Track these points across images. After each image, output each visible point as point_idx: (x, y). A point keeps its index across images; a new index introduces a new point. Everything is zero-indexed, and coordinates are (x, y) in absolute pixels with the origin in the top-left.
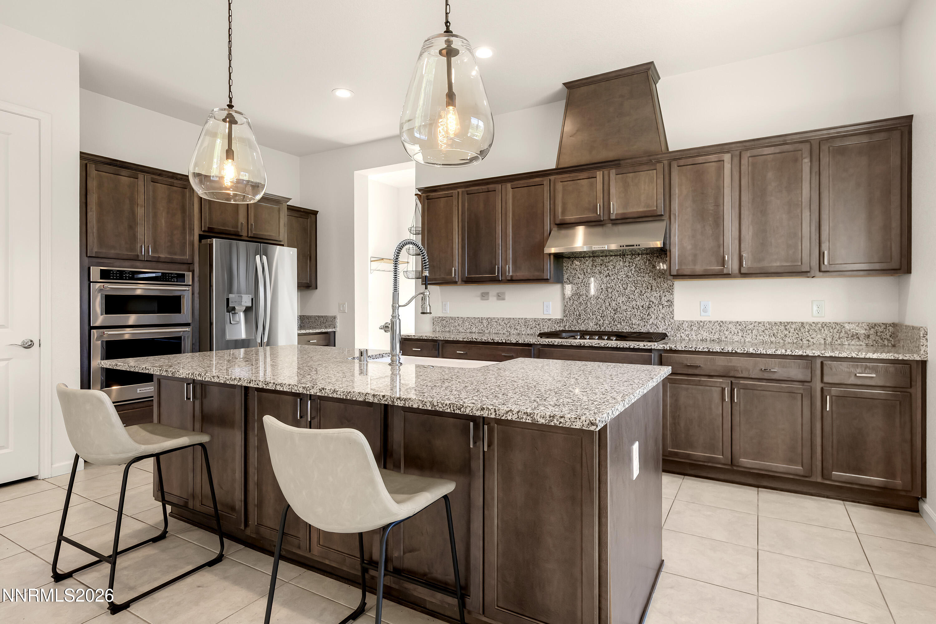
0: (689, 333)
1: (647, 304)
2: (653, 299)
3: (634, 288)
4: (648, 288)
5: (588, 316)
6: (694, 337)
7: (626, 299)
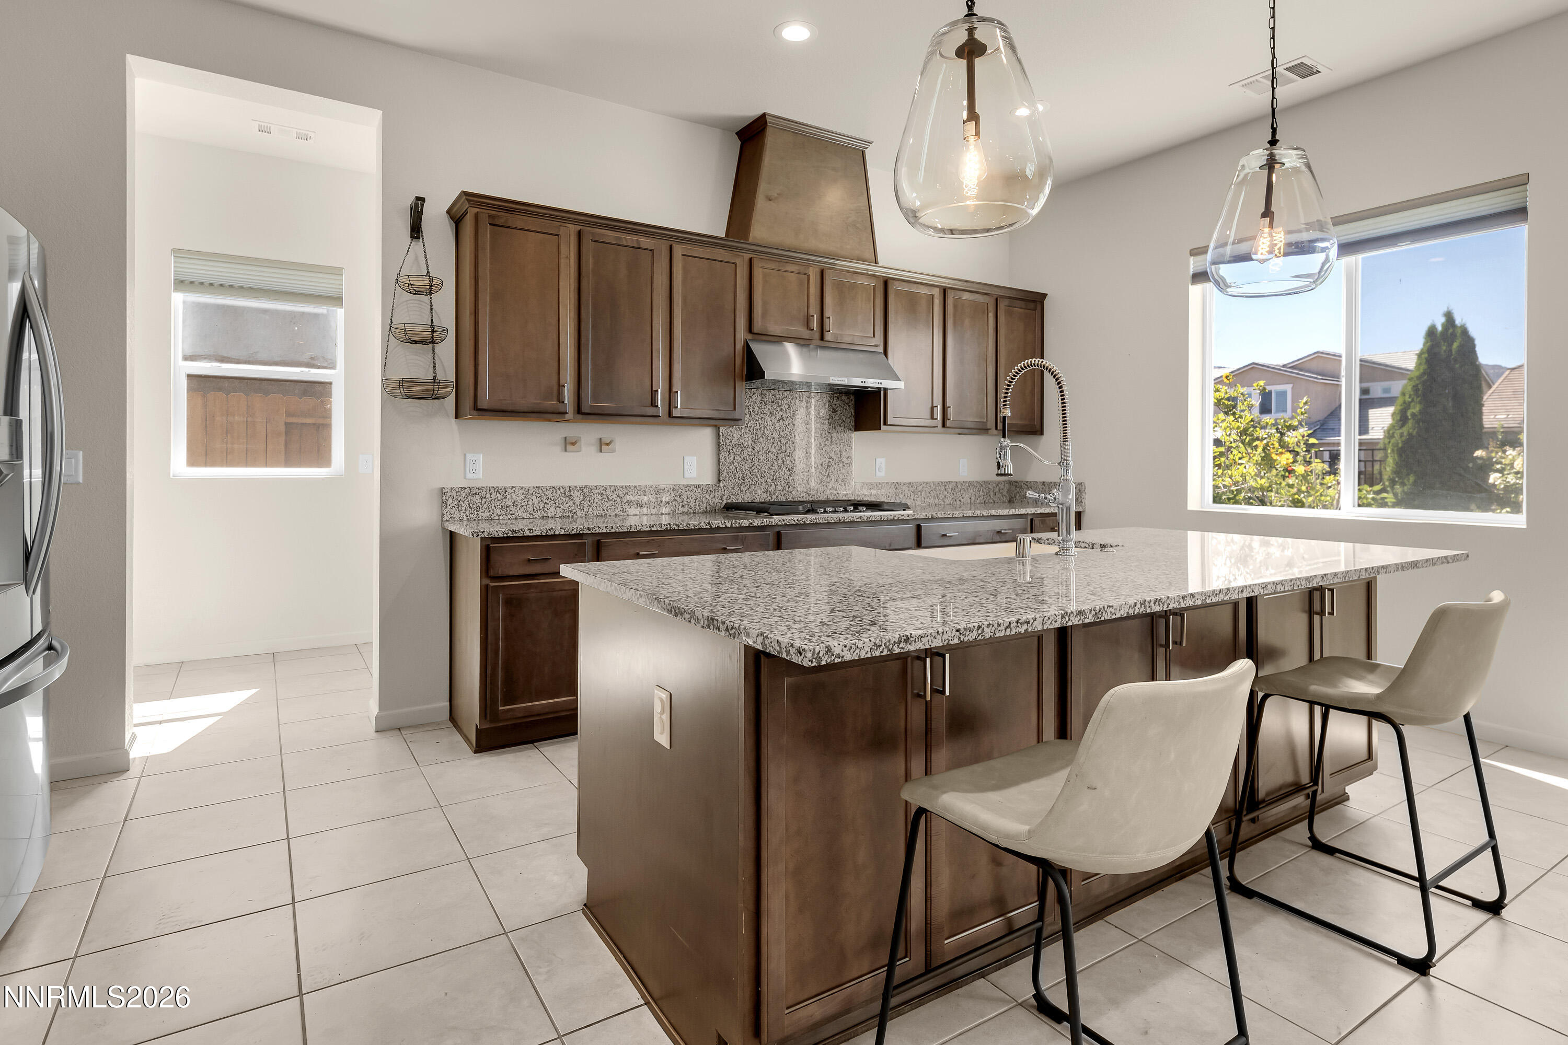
1: (827, 462)
2: (832, 455)
4: (827, 440)
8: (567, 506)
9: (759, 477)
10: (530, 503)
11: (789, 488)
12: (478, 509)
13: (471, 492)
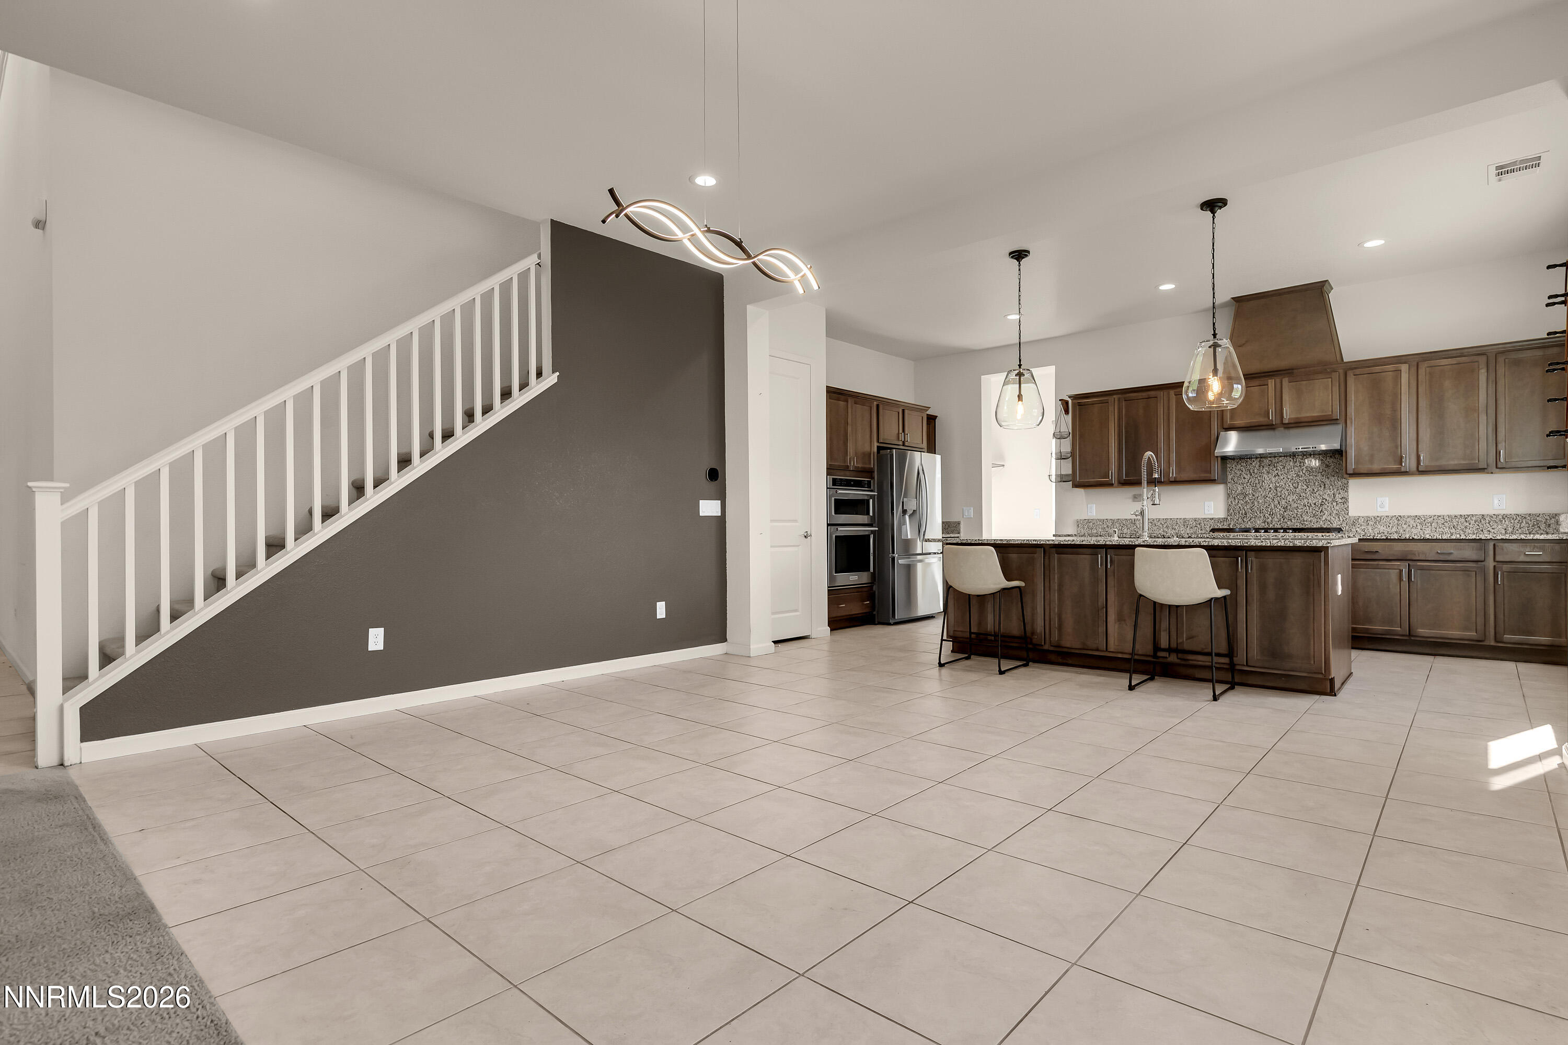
0: (1365, 527)
1: (1320, 501)
2: (1326, 497)
3: (1305, 486)
4: (1320, 486)
5: (1255, 514)
6: (1371, 531)
7: (1297, 497)
12: (1092, 529)
13: (1089, 521)
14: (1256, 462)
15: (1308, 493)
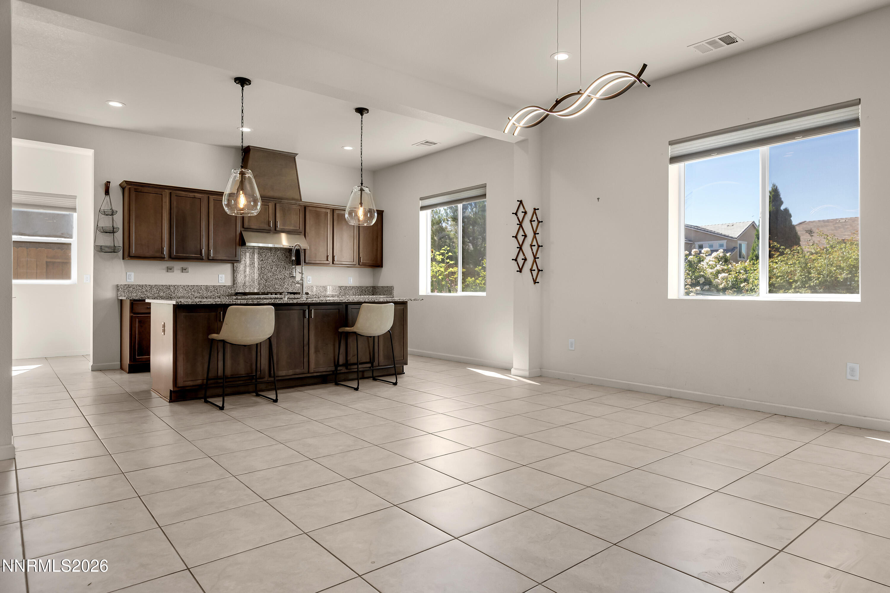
1: (283, 277)
2: (286, 275)
3: (276, 268)
5: (250, 283)
7: (272, 274)
8: (168, 292)
9: (252, 283)
10: (153, 291)
11: (265, 287)
12: (132, 292)
13: (129, 286)
14: (251, 251)
15: (278, 272)
